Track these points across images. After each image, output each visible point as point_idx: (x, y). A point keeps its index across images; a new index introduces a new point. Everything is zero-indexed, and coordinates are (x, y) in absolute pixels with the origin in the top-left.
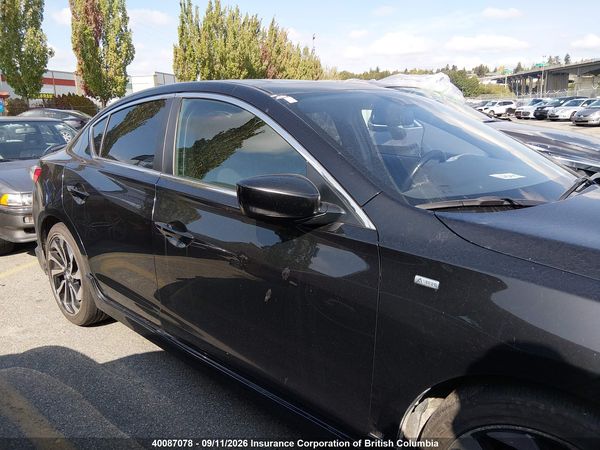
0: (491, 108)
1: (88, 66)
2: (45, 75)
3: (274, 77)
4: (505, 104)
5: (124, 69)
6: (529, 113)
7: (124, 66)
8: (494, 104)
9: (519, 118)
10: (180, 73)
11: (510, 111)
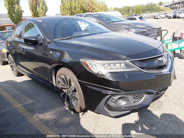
0: (160, 16)
1: (34, 14)
2: (22, 18)
3: (91, 12)
4: (165, 14)
5: (45, 14)
6: (171, 16)
7: (45, 13)
8: (161, 14)
9: (169, 18)
10: (62, 13)
11: (166, 16)
